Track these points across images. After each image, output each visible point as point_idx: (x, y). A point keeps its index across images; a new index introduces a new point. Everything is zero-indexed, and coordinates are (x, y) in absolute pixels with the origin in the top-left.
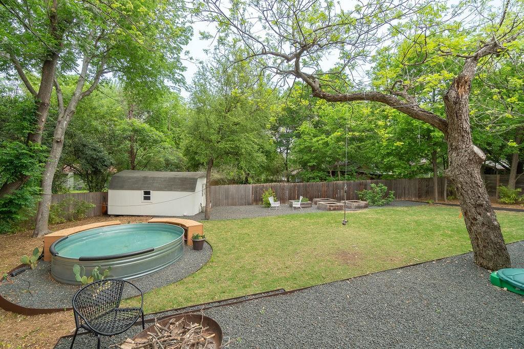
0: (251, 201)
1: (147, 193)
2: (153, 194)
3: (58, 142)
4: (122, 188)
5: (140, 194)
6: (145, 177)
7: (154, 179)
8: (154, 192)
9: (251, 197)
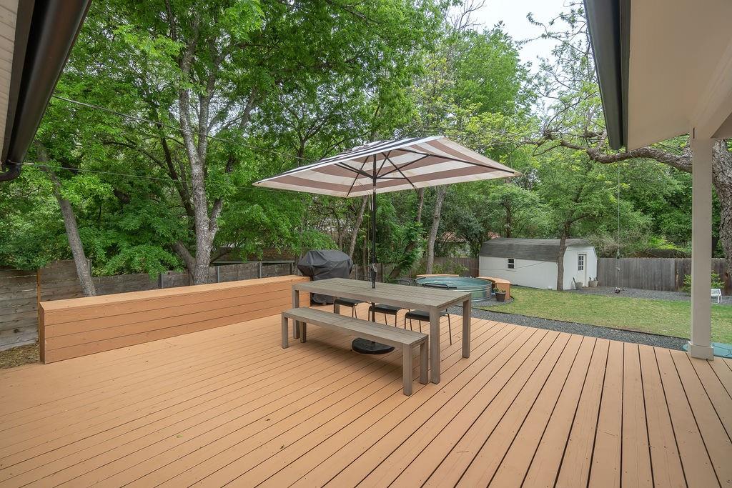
0: (672, 285)
1: (511, 261)
2: (517, 262)
3: (436, 218)
4: (489, 255)
5: (505, 261)
6: (511, 245)
7: (518, 246)
8: (518, 260)
9: (673, 279)
